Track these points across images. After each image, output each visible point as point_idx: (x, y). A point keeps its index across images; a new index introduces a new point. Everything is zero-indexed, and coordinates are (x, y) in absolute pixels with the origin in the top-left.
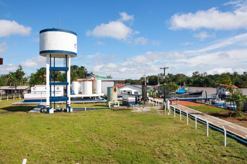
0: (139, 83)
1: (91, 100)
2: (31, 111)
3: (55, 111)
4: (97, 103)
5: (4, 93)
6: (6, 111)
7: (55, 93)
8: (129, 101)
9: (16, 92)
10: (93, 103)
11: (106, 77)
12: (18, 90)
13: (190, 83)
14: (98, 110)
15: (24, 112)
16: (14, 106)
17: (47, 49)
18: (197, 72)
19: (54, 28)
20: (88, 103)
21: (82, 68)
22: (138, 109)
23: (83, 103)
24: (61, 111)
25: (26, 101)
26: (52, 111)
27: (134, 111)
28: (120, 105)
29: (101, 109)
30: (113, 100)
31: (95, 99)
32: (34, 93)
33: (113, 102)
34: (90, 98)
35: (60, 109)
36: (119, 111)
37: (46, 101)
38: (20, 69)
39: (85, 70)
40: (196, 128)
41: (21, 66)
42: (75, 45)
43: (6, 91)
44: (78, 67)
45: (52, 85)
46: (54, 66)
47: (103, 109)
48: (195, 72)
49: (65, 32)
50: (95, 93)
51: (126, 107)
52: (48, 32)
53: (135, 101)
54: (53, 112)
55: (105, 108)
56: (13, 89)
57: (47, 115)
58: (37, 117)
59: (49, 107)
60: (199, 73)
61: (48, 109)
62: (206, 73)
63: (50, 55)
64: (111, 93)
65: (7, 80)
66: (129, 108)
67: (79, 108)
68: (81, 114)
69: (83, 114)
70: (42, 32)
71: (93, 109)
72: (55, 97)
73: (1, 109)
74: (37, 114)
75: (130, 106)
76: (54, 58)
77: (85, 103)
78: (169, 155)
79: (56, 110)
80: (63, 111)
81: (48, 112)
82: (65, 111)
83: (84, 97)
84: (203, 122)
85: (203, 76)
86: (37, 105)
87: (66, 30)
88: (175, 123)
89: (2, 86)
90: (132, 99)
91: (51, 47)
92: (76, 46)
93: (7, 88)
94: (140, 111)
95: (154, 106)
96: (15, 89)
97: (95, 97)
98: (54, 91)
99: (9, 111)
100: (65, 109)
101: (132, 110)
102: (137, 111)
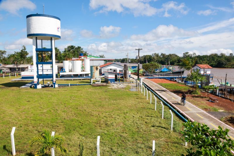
0: (135, 62)
1: (79, 77)
2: (23, 87)
3: (42, 87)
4: (84, 79)
5: (9, 70)
6: (3, 86)
7: (44, 71)
8: (109, 78)
9: (17, 70)
10: (81, 80)
11: (99, 57)
12: (19, 68)
13: (180, 62)
14: (80, 86)
15: (17, 87)
16: (13, 82)
17: (32, 33)
18: (187, 52)
19: (37, 14)
20: (76, 80)
21: (79, 48)
22: (115, 86)
23: (72, 80)
24: (48, 86)
25: (23, 78)
26: (39, 87)
27: (110, 87)
28: (101, 82)
29: (83, 85)
30: (95, 77)
31: (83, 76)
32: (31, 71)
33: (95, 79)
34: (79, 75)
35: (47, 85)
36: (97, 87)
37: (34, 78)
38: (24, 50)
39: (82, 50)
40: (151, 103)
41: (25, 46)
42: (58, 28)
43: (10, 69)
44: (75, 47)
45: (39, 65)
46: (41, 48)
47: (85, 85)
48: (186, 53)
49: (48, 17)
50: (84, 71)
51: (105, 84)
52: (32, 17)
53: (115, 78)
54: (41, 88)
55: (87, 85)
56: (15, 67)
57: (35, 90)
58: (25, 92)
59: (36, 83)
60: (189, 54)
61: (36, 85)
62: (195, 53)
63: (36, 38)
64: (93, 71)
65: (12, 59)
66: (107, 85)
67: (66, 84)
68: (63, 90)
69: (65, 89)
70: (28, 16)
71: (77, 85)
72: (43, 75)
73: (1, 85)
74: (26, 89)
75: (108, 82)
76: (42, 40)
77: (73, 80)
78: (109, 124)
79: (44, 85)
80: (50, 87)
81: (35, 87)
82: (52, 86)
83: (73, 75)
84: (160, 98)
85: (193, 56)
86: (30, 82)
87: (48, 15)
88: (137, 98)
89: (7, 64)
90: (112, 77)
91: (36, 30)
92: (59, 30)
93: (11, 66)
94: (116, 87)
95: (132, 83)
96: (16, 67)
97: (83, 74)
98: (43, 70)
99: (6, 86)
100: (51, 85)
101: (109, 86)
102: (113, 87)
